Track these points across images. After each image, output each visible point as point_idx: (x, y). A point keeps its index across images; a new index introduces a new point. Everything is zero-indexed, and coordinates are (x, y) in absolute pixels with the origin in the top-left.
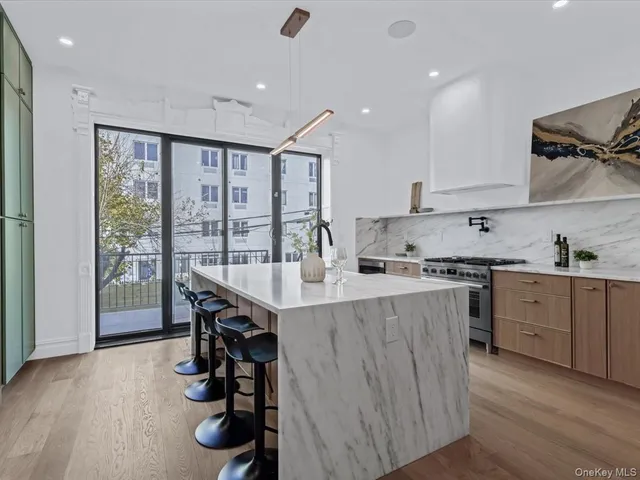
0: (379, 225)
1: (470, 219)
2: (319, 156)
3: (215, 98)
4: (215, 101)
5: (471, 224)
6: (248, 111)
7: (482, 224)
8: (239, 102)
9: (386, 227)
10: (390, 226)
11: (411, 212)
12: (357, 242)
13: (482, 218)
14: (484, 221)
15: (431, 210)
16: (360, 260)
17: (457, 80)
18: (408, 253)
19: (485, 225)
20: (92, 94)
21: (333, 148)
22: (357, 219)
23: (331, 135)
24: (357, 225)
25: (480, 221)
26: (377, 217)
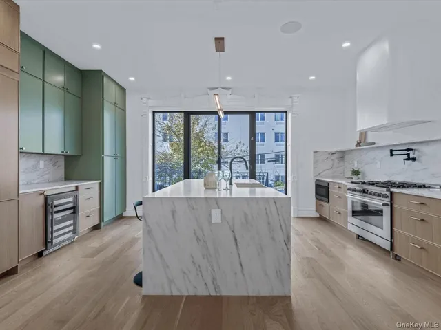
0: (335, 156)
1: (391, 151)
2: (286, 112)
3: (209, 88)
4: (209, 90)
5: (392, 155)
6: (230, 92)
7: (408, 155)
8: (223, 88)
9: (342, 158)
10: (346, 157)
11: (356, 146)
12: (314, 168)
13: (408, 150)
14: (411, 152)
15: (374, 144)
16: (317, 180)
17: (369, 46)
18: (353, 177)
19: (411, 156)
20: (149, 98)
21: (292, 106)
22: (314, 152)
23: (291, 97)
24: (314, 157)
25: (406, 152)
26: (334, 150)
